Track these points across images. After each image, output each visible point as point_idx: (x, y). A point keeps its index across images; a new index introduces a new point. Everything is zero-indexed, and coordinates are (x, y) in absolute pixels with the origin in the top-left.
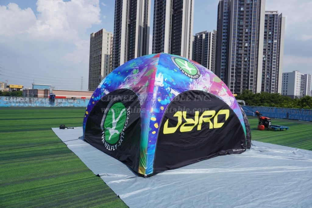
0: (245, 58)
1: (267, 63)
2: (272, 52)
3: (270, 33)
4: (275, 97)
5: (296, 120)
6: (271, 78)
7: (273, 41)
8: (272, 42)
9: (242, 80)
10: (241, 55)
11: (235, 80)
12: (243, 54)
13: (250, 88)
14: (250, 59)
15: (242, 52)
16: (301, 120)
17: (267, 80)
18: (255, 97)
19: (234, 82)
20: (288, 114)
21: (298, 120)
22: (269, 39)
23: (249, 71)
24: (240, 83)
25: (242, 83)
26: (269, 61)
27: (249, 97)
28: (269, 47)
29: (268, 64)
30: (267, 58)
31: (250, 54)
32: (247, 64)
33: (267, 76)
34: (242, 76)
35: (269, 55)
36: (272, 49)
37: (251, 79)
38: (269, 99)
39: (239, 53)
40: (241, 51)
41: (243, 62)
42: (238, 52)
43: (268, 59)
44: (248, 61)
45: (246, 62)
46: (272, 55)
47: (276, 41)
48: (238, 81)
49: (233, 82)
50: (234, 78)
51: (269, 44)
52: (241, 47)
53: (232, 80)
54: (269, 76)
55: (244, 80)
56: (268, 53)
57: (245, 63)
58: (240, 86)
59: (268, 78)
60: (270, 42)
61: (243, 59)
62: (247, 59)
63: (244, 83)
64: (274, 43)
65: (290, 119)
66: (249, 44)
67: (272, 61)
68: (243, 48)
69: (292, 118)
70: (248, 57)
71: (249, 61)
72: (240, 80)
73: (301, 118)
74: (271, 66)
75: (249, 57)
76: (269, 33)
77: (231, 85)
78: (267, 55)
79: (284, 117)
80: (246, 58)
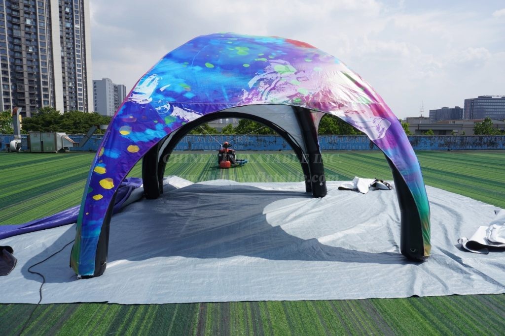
0: (27, 47)
1: (67, 62)
2: (73, 43)
3: (68, 10)
4: (94, 119)
5: (200, 150)
6: (76, 87)
7: (73, 24)
8: (72, 27)
9: (26, 88)
10: (20, 39)
11: (13, 87)
12: (23, 39)
13: (44, 103)
14: (38, 50)
15: (21, 34)
16: (207, 150)
17: (70, 90)
18: (64, 120)
19: (11, 91)
20: (189, 143)
21: (203, 150)
22: (66, 20)
23: (38, 73)
24: (23, 94)
25: (27, 95)
26: (70, 59)
27: (53, 119)
28: (68, 33)
29: (69, 63)
30: (65, 53)
31: (36, 40)
32: (34, 58)
33: (69, 84)
34: (26, 81)
35: (68, 49)
36: (73, 38)
37: (44, 87)
38: (86, 123)
39: (14, 34)
40: (18, 32)
41: (24, 54)
42: (12, 33)
43: (68, 55)
44: (34, 54)
45: (31, 54)
46: (74, 48)
47: (79, 27)
48: (19, 90)
49: (7, 91)
50: (10, 84)
51: (67, 28)
52: (19, 25)
53: (5, 87)
54: (72, 84)
55: (31, 88)
56: (67, 44)
57: (29, 56)
58: (24, 100)
59: (71, 88)
60: (68, 25)
61: (24, 47)
62: (33, 49)
63: (31, 95)
64: (75, 29)
65: (193, 150)
66: (34, 22)
67: (74, 58)
68: (22, 27)
69: (195, 149)
70: (34, 47)
71: (37, 54)
72: (22, 88)
73: (206, 147)
74: (75, 68)
75: (37, 47)
76: (65, 9)
77: (6, 97)
78: (65, 48)
79: (186, 148)
80: (30, 48)
